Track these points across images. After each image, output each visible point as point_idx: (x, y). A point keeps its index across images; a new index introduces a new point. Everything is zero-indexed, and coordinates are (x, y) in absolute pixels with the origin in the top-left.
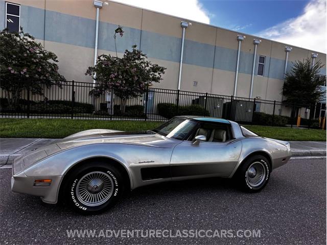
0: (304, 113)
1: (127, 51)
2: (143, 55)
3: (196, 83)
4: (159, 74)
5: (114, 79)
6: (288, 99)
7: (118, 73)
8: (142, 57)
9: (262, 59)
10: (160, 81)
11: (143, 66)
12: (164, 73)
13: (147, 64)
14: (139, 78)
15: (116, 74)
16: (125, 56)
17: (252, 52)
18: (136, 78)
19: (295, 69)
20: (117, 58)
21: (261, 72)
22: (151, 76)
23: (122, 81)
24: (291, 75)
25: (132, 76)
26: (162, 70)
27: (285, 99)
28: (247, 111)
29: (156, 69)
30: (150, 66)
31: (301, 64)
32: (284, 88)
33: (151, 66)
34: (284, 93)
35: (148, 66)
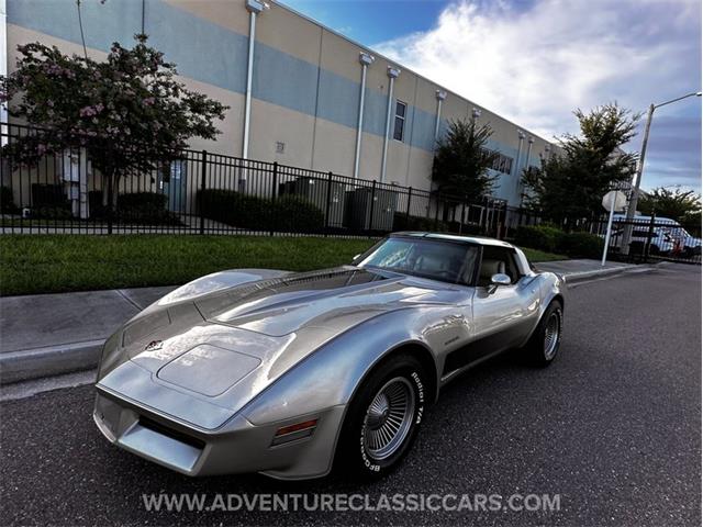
0: (460, 214)
1: (117, 45)
2: (167, 66)
3: (281, 147)
4: (208, 118)
5: (96, 121)
6: (440, 188)
7: (105, 104)
8: (161, 69)
9: (401, 108)
10: (216, 136)
11: (164, 92)
12: (222, 117)
13: (175, 89)
14: (164, 124)
15: (100, 108)
16: (110, 58)
17: (385, 92)
18: (159, 126)
19: (450, 134)
20: (88, 61)
21: (399, 136)
22: (190, 123)
23: (121, 129)
24: (445, 144)
25: (146, 119)
26: (218, 110)
27: (435, 188)
28: (385, 211)
29: (198, 105)
30: (182, 95)
31: (460, 126)
32: (433, 168)
33: (185, 97)
34: (435, 177)
35: (176, 95)
